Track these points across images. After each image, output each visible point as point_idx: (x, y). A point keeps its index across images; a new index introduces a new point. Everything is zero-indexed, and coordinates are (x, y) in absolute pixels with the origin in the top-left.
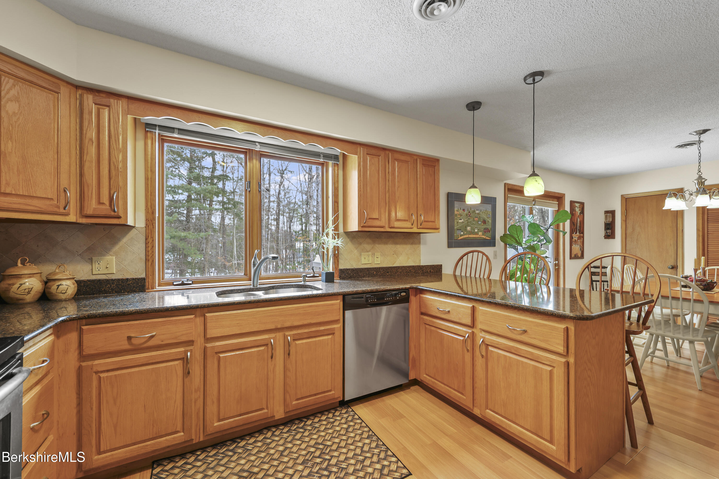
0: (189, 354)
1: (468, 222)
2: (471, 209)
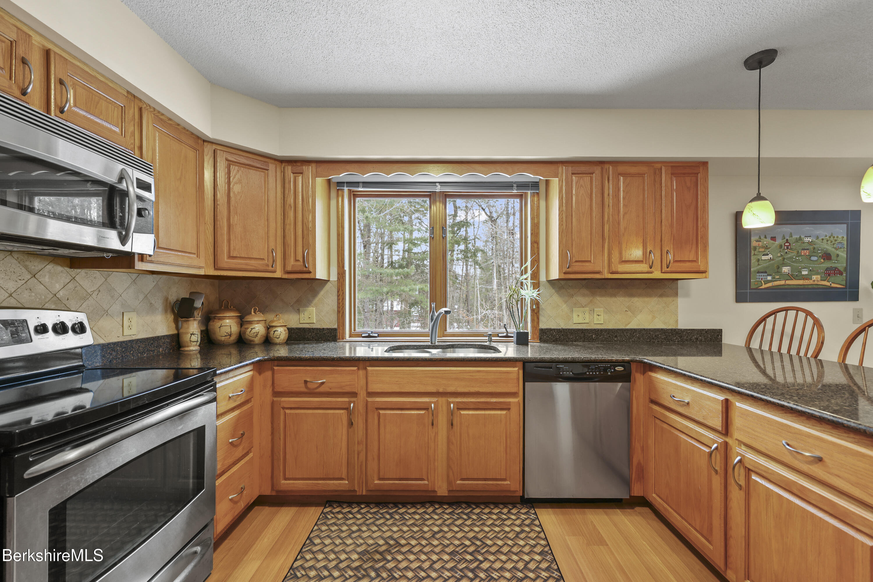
0: (352, 405)
1: (784, 259)
2: (791, 236)
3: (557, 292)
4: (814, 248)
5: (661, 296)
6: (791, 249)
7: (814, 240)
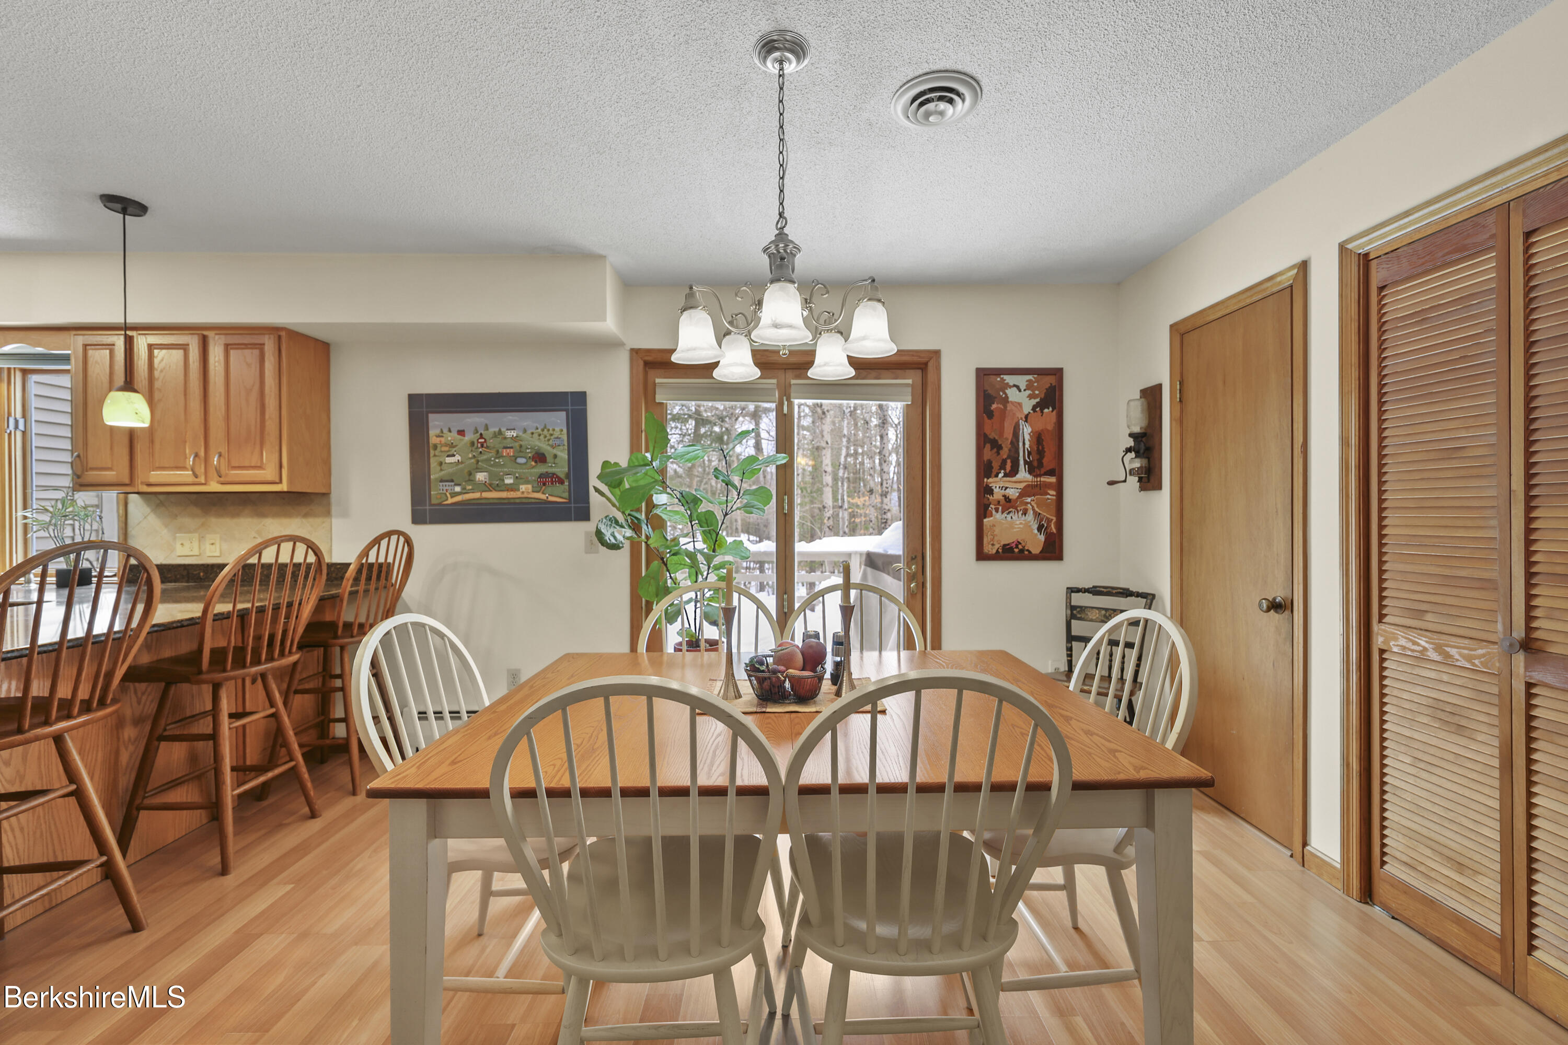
1: (478, 461)
2: (487, 428)
3: (154, 511)
4: (521, 446)
5: (306, 515)
6: (487, 447)
7: (521, 434)
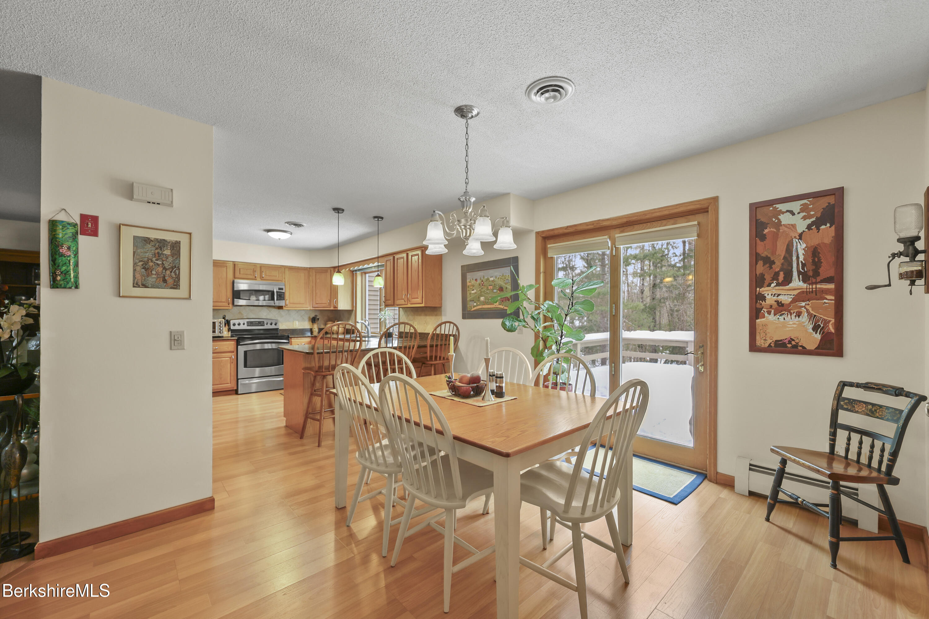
1: (481, 292)
2: (484, 278)
4: (495, 284)
5: (436, 315)
6: (484, 286)
7: (495, 279)
